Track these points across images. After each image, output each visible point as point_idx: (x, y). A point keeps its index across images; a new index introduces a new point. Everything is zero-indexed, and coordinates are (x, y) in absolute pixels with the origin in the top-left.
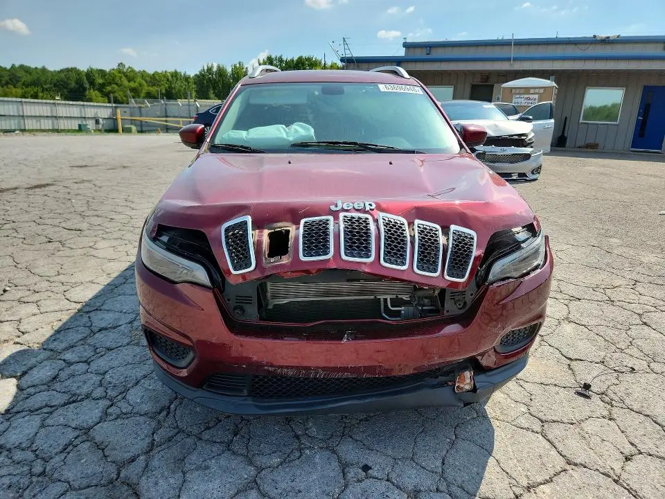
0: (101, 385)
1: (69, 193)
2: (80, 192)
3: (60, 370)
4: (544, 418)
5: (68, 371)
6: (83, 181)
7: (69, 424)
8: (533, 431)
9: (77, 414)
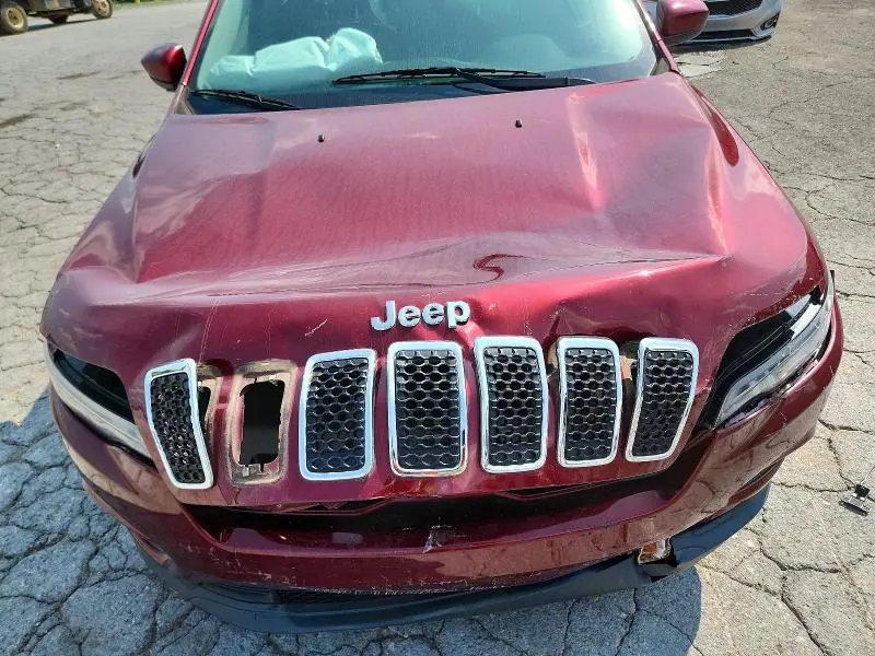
0: (81, 513)
1: (53, 130)
2: (69, 127)
3: (24, 483)
4: (786, 561)
5: (35, 486)
6: (74, 106)
7: (32, 593)
8: (767, 591)
9: (46, 572)
